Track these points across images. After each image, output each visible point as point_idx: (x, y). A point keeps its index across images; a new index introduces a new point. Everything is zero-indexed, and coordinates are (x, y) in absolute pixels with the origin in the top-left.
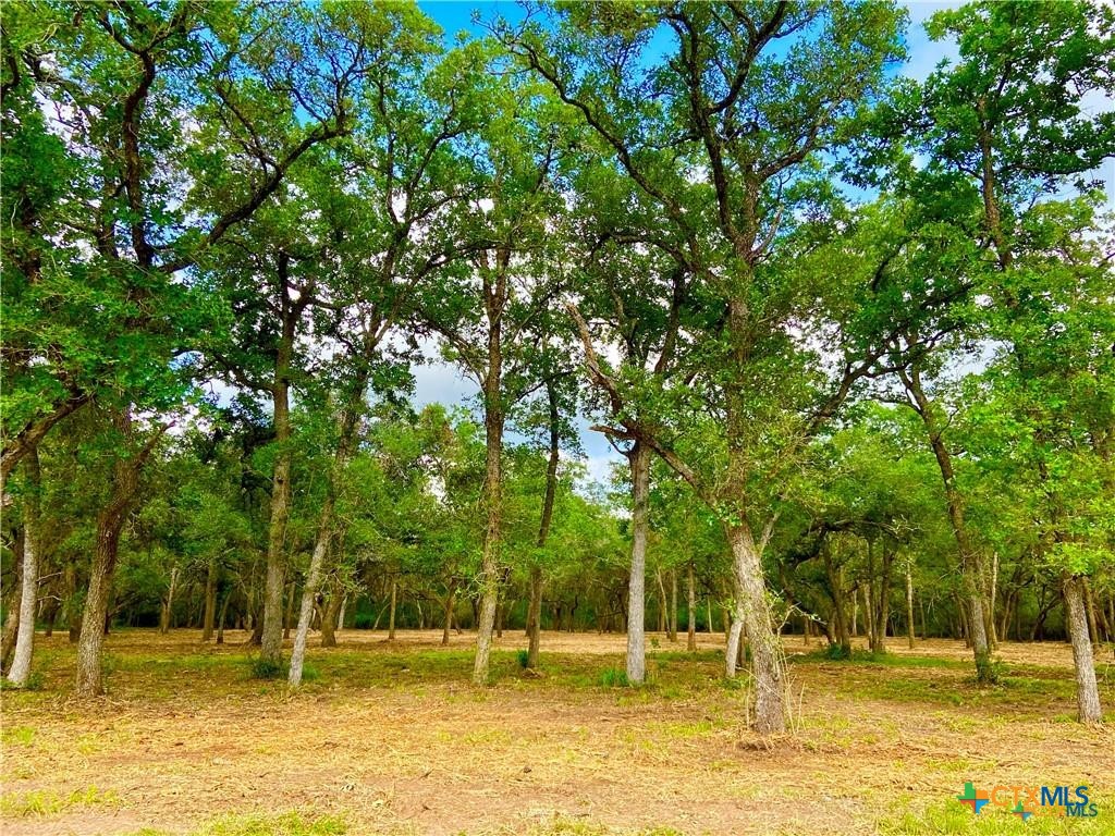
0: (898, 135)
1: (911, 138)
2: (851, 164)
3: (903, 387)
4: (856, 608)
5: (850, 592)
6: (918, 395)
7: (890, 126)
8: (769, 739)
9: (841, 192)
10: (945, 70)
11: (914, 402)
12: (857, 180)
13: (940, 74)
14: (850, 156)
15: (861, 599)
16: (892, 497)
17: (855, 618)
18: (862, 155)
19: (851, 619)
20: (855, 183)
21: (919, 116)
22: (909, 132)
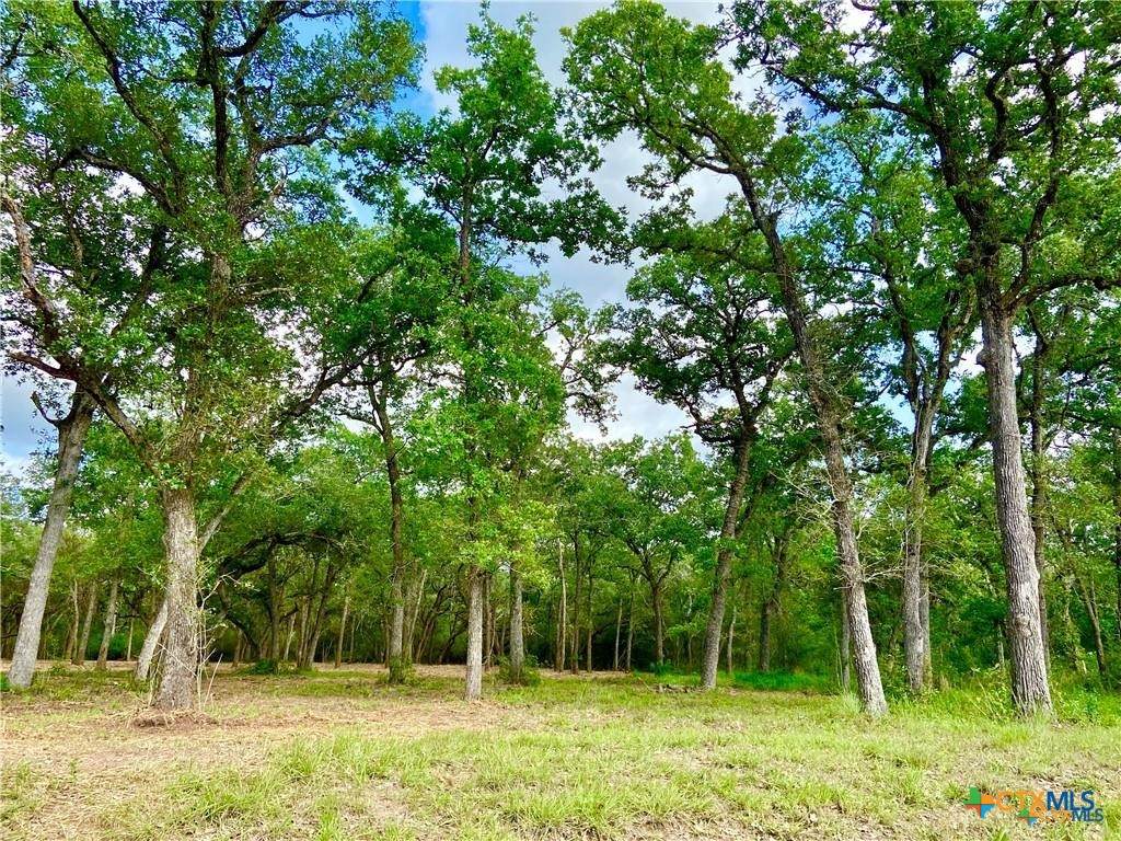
0: (399, 163)
1: (410, 170)
2: (354, 176)
3: (371, 408)
4: (292, 634)
5: (288, 614)
6: (382, 416)
7: (394, 152)
8: (170, 715)
9: (343, 201)
10: (445, 118)
11: (378, 423)
12: (358, 193)
13: (442, 122)
14: (355, 169)
15: (298, 624)
16: (344, 514)
17: (288, 644)
18: (365, 171)
19: (285, 644)
20: (356, 196)
21: (418, 152)
22: (409, 164)
